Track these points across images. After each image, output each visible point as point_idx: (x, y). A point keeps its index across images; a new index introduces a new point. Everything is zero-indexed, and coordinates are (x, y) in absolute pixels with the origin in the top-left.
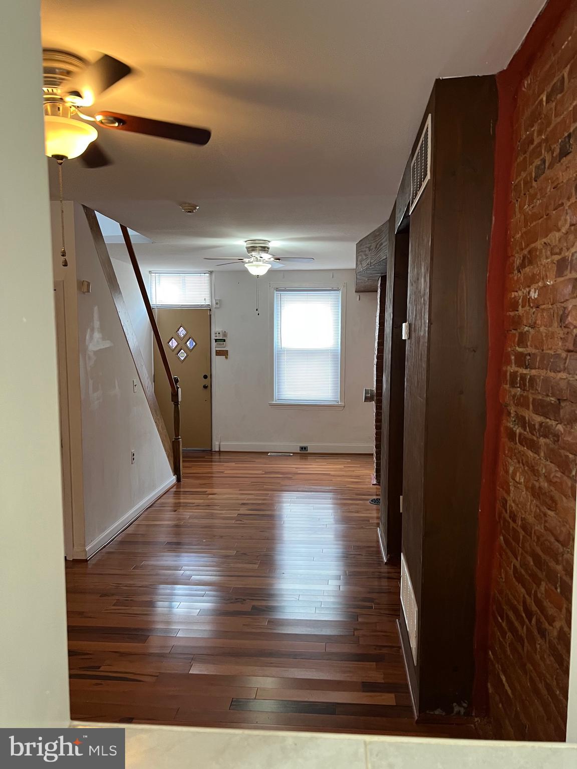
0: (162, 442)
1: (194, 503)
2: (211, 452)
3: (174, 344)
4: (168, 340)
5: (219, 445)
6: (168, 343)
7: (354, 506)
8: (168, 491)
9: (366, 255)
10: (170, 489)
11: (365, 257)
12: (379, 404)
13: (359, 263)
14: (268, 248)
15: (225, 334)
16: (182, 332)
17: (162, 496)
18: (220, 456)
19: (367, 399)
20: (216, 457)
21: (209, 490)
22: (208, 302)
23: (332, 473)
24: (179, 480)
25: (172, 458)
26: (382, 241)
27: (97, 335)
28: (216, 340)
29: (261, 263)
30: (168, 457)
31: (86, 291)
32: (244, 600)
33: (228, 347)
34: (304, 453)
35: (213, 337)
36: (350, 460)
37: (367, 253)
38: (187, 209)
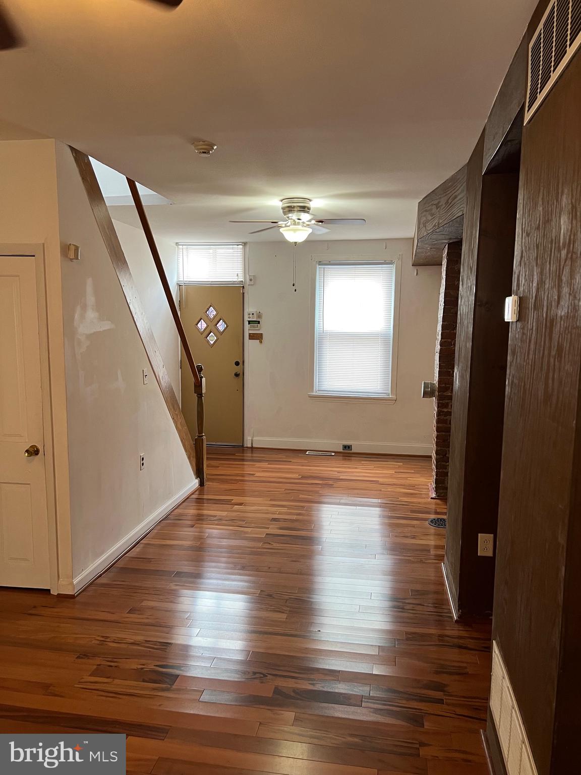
0: (182, 441)
1: (215, 516)
2: (242, 448)
3: (202, 325)
4: (196, 322)
5: (252, 440)
6: (197, 325)
7: (410, 529)
8: (188, 498)
9: (432, 215)
10: (190, 496)
11: (430, 218)
12: (441, 402)
13: (422, 226)
14: (309, 209)
15: (259, 316)
16: (212, 313)
17: (181, 504)
18: (252, 453)
19: (426, 395)
20: (248, 455)
21: (236, 499)
22: (241, 279)
23: (381, 480)
24: (202, 484)
25: (195, 459)
26: (456, 194)
27: (91, 314)
28: (249, 322)
29: (300, 227)
30: (189, 458)
31: (73, 257)
32: (265, 676)
33: (263, 329)
34: (347, 453)
35: (246, 319)
36: (401, 464)
37: (433, 211)
38: (201, 149)
